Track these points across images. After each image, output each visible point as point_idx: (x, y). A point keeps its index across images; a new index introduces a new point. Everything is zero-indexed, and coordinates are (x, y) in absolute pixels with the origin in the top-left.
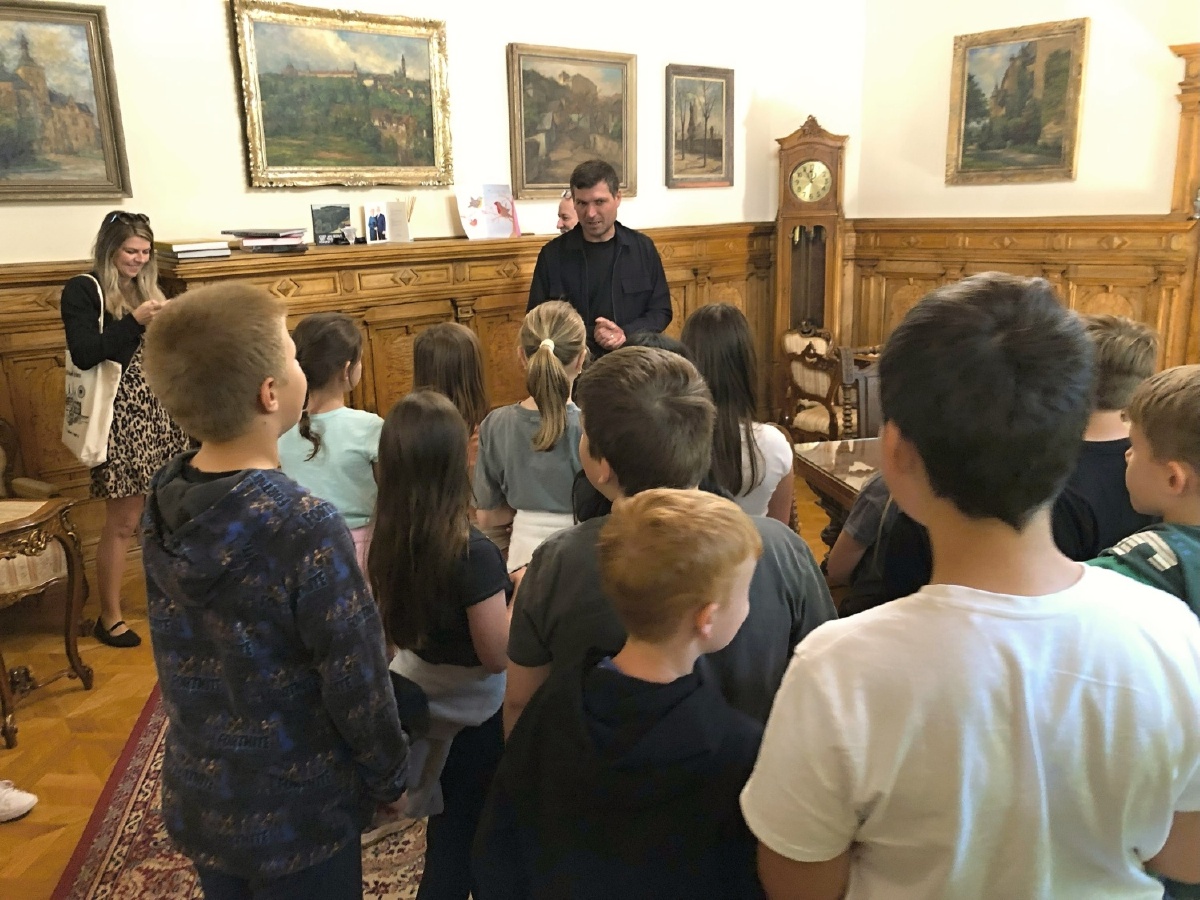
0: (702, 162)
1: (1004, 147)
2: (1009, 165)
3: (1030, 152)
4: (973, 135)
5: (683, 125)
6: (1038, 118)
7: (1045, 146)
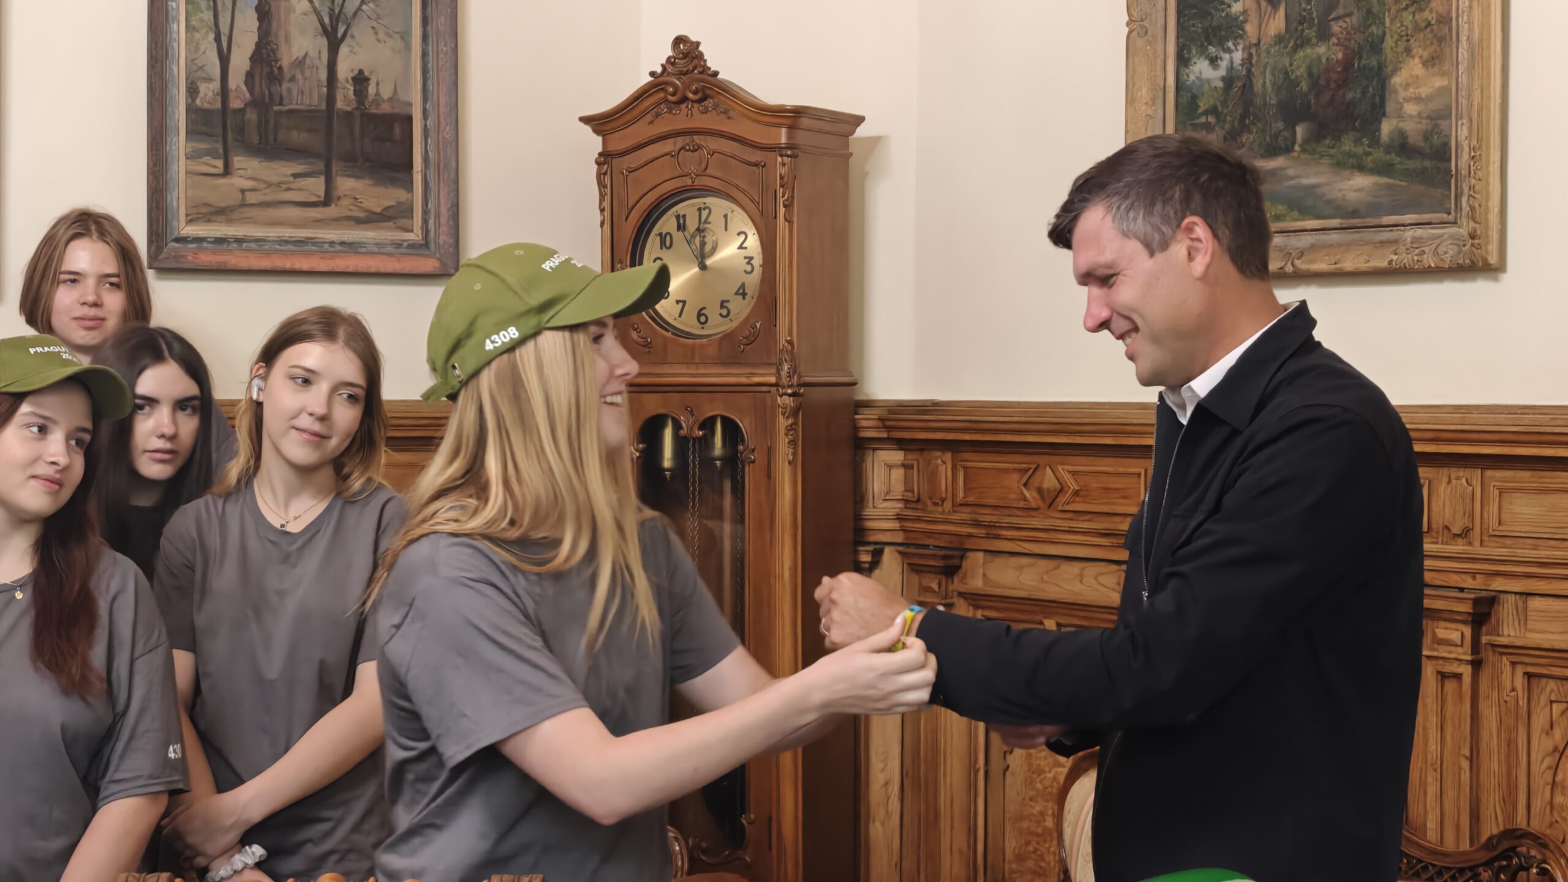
0: (316, 186)
1: (1288, 150)
2: (1306, 212)
3: (1361, 168)
4: (1203, 106)
5: (224, 60)
6: (1376, 46)
7: (1402, 146)
